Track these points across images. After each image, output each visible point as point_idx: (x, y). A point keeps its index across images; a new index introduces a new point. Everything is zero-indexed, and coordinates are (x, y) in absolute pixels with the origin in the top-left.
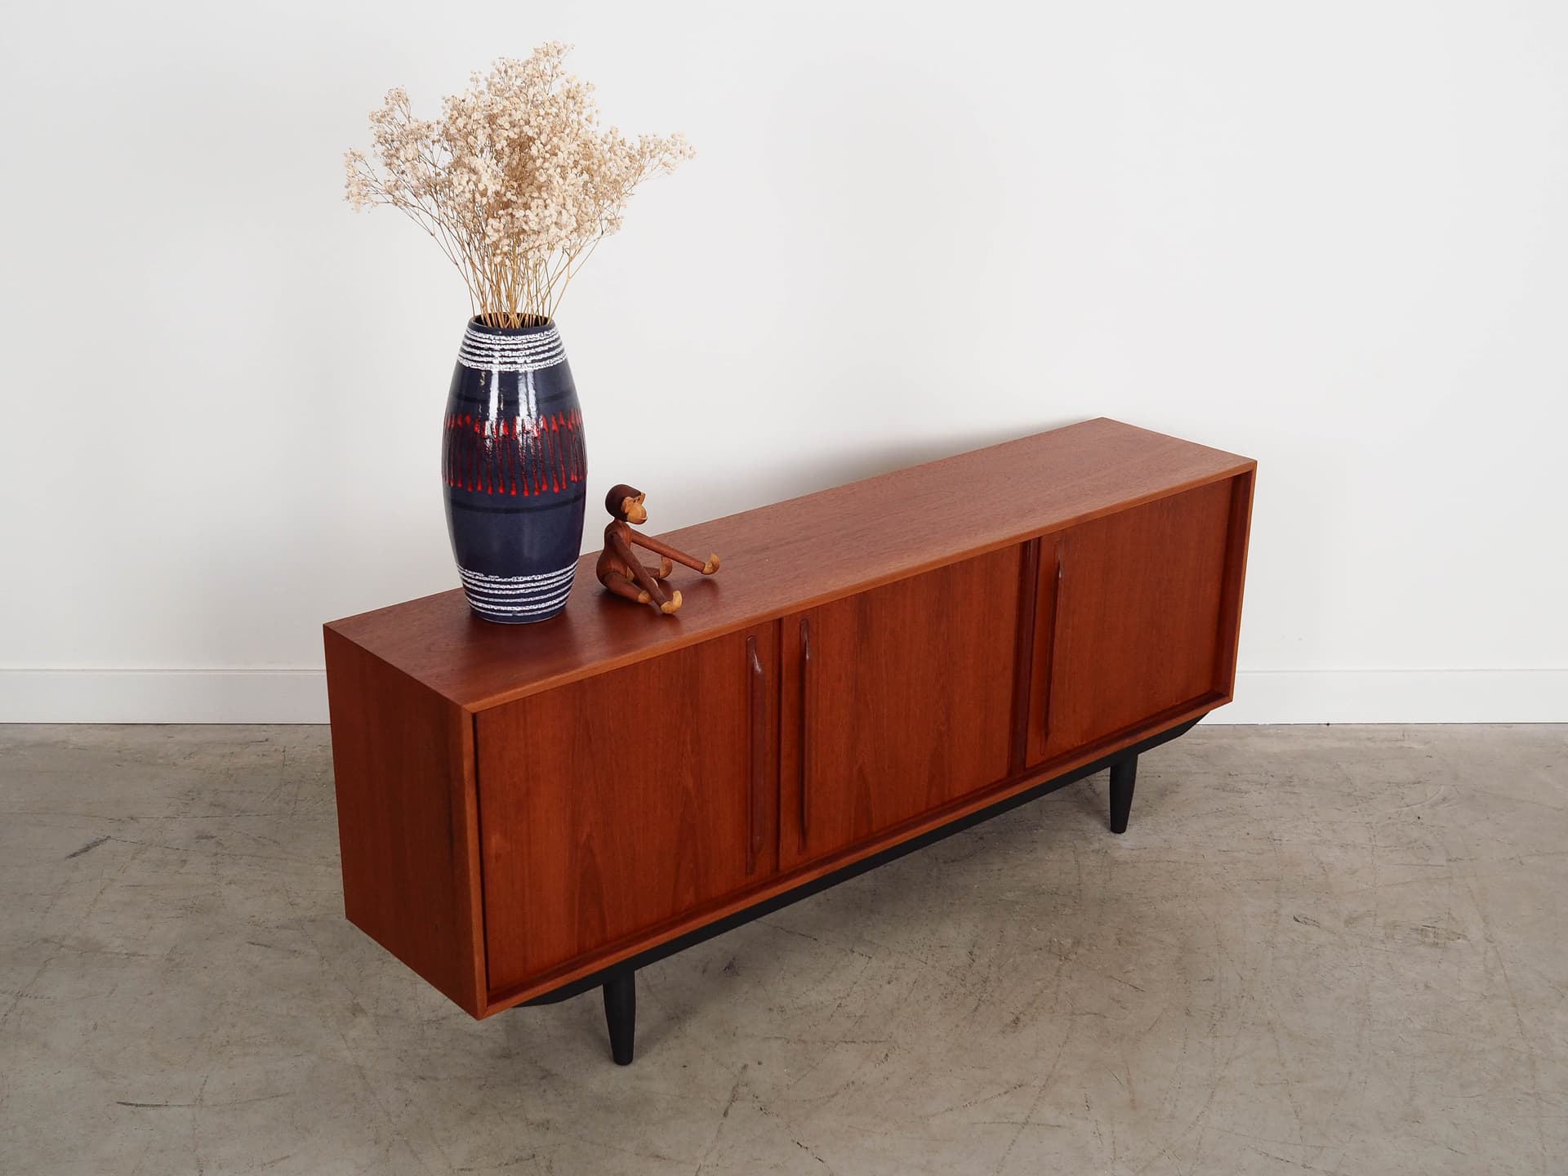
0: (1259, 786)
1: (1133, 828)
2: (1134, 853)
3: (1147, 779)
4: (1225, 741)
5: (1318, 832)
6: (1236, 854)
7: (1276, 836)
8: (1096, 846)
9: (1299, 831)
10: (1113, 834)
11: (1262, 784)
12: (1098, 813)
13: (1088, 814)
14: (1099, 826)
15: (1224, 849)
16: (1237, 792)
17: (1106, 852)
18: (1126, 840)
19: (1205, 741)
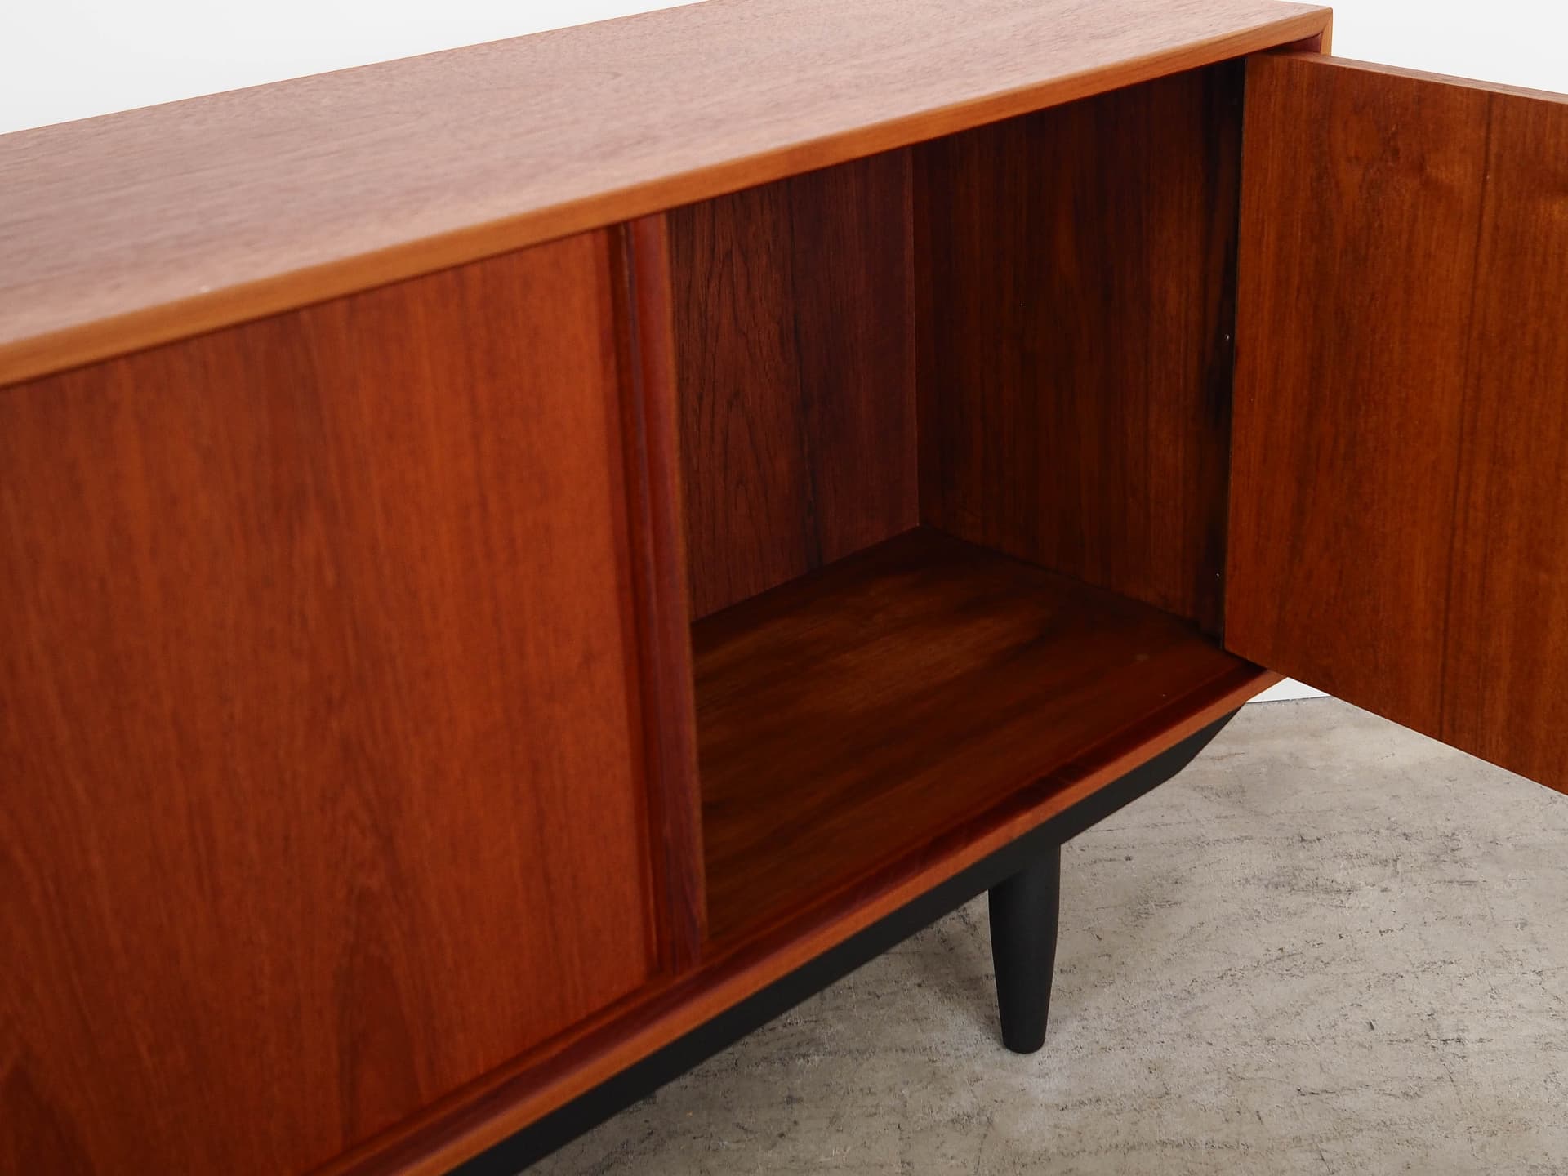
0: (1378, 869)
1: (1061, 1035)
2: (1071, 1118)
3: (1098, 868)
4: (1280, 746)
5: (1555, 1005)
6: (1348, 1101)
7: (1448, 1030)
8: (964, 1101)
9: (1504, 1006)
10: (1008, 1056)
11: (1385, 863)
12: (973, 983)
13: (946, 991)
14: (974, 1032)
15: (1319, 1087)
16: (1327, 891)
17: (990, 1123)
18: (1044, 1076)
19: (1234, 749)
